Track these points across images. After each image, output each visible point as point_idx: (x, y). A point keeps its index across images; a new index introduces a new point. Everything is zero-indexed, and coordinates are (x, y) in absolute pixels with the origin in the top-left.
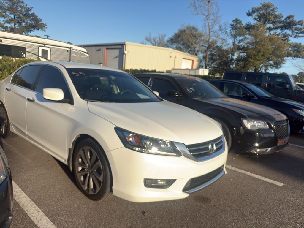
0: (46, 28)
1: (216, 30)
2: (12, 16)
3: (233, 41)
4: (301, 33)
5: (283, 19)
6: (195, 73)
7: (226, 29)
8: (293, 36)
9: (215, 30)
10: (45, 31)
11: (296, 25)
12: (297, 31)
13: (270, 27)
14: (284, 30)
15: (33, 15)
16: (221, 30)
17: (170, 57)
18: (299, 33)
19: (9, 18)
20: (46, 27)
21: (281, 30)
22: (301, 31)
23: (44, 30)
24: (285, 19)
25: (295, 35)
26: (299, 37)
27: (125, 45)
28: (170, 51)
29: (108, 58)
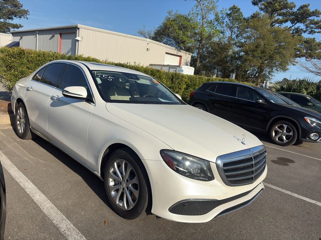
0: (29, 15)
1: (211, 20)
3: (231, 34)
4: (317, 28)
5: (295, 10)
6: (176, 71)
7: (224, 18)
8: (308, 32)
9: (209, 20)
10: (28, 19)
11: (310, 16)
12: (312, 26)
13: (278, 19)
14: (297, 23)
16: (217, 20)
17: (147, 49)
18: (314, 28)
20: (28, 13)
21: (292, 23)
22: (317, 25)
23: (26, 18)
24: (298, 10)
25: (310, 30)
26: (315, 32)
27: (79, 29)
28: (148, 42)
29: (62, 46)
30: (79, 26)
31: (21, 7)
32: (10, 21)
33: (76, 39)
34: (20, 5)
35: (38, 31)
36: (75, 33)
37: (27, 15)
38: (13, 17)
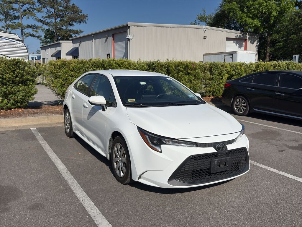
0: (87, 20)
2: (52, 10)
15: (74, 6)
17: (204, 37)
19: (50, 13)
20: (87, 18)
23: (85, 22)
27: (129, 27)
28: (204, 29)
29: (116, 47)
30: (129, 24)
31: (81, 12)
32: (71, 28)
33: (127, 37)
34: (79, 11)
35: (93, 35)
36: (126, 32)
37: (86, 20)
38: (74, 23)
